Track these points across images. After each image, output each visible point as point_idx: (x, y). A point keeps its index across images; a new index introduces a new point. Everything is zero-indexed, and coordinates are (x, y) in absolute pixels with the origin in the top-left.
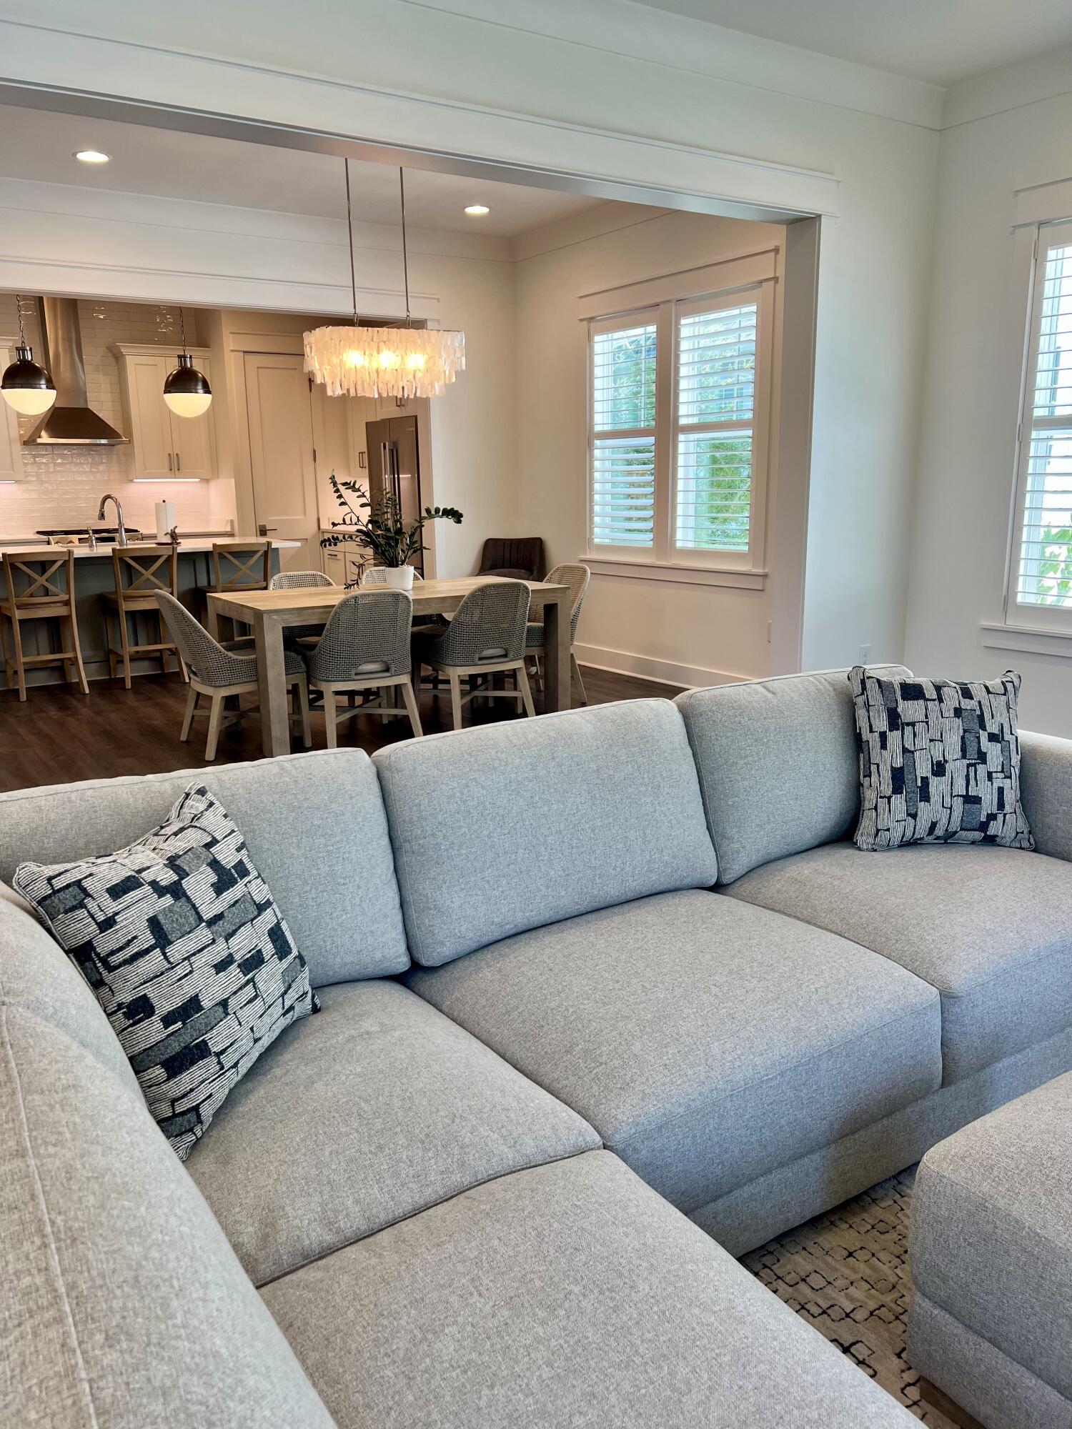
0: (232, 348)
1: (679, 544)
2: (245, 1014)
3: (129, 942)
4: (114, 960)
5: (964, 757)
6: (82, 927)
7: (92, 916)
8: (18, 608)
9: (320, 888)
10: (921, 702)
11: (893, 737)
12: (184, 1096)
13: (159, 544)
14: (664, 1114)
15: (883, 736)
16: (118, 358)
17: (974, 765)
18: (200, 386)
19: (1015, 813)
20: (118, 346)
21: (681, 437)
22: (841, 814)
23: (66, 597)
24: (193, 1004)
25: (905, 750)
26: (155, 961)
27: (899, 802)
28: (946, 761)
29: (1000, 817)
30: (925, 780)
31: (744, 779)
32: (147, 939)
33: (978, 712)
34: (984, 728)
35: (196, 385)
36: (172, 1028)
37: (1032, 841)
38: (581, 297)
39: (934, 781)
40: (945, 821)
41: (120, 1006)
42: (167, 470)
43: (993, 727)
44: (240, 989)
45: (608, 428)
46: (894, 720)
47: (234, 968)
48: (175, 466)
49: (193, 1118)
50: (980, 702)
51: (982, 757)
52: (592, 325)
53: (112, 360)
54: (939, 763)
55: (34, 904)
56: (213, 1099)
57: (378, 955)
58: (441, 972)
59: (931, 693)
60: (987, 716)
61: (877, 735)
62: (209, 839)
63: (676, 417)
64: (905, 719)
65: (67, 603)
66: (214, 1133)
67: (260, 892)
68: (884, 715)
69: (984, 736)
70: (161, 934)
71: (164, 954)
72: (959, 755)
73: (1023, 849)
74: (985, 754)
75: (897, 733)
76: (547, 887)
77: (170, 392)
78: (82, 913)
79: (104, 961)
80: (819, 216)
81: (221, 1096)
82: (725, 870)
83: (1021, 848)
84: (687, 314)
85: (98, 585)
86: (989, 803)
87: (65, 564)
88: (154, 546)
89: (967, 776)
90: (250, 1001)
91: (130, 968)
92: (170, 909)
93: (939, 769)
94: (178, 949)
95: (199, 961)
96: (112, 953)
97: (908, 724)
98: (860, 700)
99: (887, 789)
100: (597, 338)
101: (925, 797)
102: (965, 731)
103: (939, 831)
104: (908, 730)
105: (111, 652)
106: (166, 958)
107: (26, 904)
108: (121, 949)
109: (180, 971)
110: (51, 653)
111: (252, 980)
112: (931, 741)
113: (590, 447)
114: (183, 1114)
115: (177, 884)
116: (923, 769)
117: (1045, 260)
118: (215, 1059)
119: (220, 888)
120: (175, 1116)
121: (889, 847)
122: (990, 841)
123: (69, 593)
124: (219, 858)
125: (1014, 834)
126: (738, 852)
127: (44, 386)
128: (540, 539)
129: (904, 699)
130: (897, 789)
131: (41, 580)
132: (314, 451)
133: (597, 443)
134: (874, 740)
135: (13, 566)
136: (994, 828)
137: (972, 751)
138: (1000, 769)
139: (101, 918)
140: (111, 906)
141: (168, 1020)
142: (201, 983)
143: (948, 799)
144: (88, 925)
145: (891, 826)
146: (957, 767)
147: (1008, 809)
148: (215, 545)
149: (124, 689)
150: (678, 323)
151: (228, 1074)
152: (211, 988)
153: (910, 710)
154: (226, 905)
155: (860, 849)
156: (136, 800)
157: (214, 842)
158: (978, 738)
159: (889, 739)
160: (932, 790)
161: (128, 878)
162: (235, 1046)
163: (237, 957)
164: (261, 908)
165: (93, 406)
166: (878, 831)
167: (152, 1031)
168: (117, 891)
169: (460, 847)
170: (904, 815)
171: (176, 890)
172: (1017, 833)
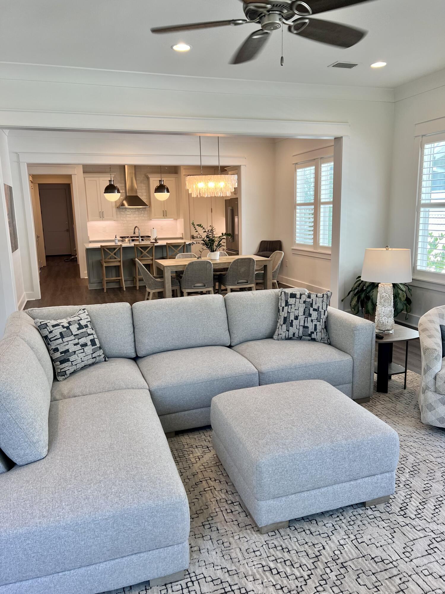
0: (184, 174)
1: (321, 244)
2: (79, 355)
3: (55, 336)
4: (52, 339)
5: (304, 315)
6: (45, 332)
7: (48, 330)
8: (105, 262)
9: (111, 334)
10: (295, 299)
11: (286, 308)
12: (63, 368)
13: (151, 242)
14: (166, 386)
15: (283, 308)
16: (148, 178)
17: (307, 317)
18: (166, 190)
19: (321, 332)
20: (148, 175)
21: (322, 206)
22: (271, 329)
23: (120, 260)
24: (68, 351)
25: (288, 312)
26: (60, 341)
27: (284, 326)
28: (299, 316)
29: (315, 333)
30: (292, 321)
31: (239, 317)
32: (59, 336)
33: (311, 302)
34: (312, 307)
35: (164, 190)
36: (62, 355)
37: (329, 341)
38: (293, 156)
39: (294, 321)
40: (297, 333)
41: (52, 349)
42: (162, 216)
43: (315, 307)
44: (80, 350)
45: (302, 202)
46: (287, 304)
47: (79, 346)
48: (165, 215)
49: (64, 373)
50: (312, 300)
51: (310, 315)
52: (297, 165)
53: (146, 179)
54: (296, 316)
55: (37, 327)
56: (69, 370)
57: (125, 352)
58: (143, 359)
59: (298, 296)
60: (314, 303)
61: (282, 307)
62: (80, 319)
63: (320, 199)
64: (290, 303)
65: (120, 261)
66: (69, 378)
67: (90, 331)
68: (284, 302)
69: (311, 309)
70: (62, 336)
71: (62, 340)
72: (302, 314)
73: (325, 343)
74: (311, 314)
75: (287, 307)
76: (172, 340)
77: (156, 192)
78: (46, 329)
79: (50, 339)
80: (342, 137)
81: (72, 370)
82: (232, 342)
83: (324, 343)
84: (324, 163)
85: (130, 256)
86: (311, 328)
87: (120, 249)
88: (150, 243)
89: (305, 320)
90: (82, 353)
91: (55, 341)
92: (65, 331)
93: (296, 318)
94: (65, 339)
95: (70, 342)
96: (51, 338)
97: (290, 305)
98: (280, 297)
99: (282, 323)
100: (298, 170)
101: (292, 326)
102: (305, 307)
103: (296, 335)
104: (290, 306)
105: (134, 277)
106: (63, 341)
107: (36, 327)
108: (53, 337)
109: (65, 344)
110: (116, 277)
111: (83, 349)
112: (295, 310)
113: (295, 208)
114: (62, 372)
115: (69, 326)
116: (292, 317)
117: (424, 148)
118: (71, 363)
119: (78, 329)
120: (61, 372)
121: (282, 339)
122: (314, 340)
123: (120, 258)
124: (81, 323)
125: (320, 338)
126: (236, 337)
127: (116, 192)
128: (280, 241)
129: (290, 298)
130: (284, 323)
131: (112, 254)
132: (212, 209)
133: (298, 207)
134: (281, 308)
135: (104, 250)
136: (313, 336)
137: (307, 313)
138: (316, 319)
139: (49, 331)
140: (52, 329)
141: (61, 353)
142: (70, 347)
143: (298, 326)
144: (47, 332)
145: (282, 333)
146: (302, 318)
147: (318, 331)
148: (167, 243)
149: (136, 290)
150: (321, 166)
151: (74, 366)
152: (72, 349)
153: (291, 301)
154: (80, 332)
155: (274, 339)
156: (70, 311)
157: (81, 319)
158: (310, 310)
159: (284, 309)
160: (294, 324)
161: (57, 324)
162: (76, 361)
163: (80, 343)
164: (89, 335)
165: (139, 195)
166: (278, 334)
167: (58, 355)
168: (54, 326)
169: (148, 328)
170: (285, 330)
171: (68, 328)
172: (322, 338)
